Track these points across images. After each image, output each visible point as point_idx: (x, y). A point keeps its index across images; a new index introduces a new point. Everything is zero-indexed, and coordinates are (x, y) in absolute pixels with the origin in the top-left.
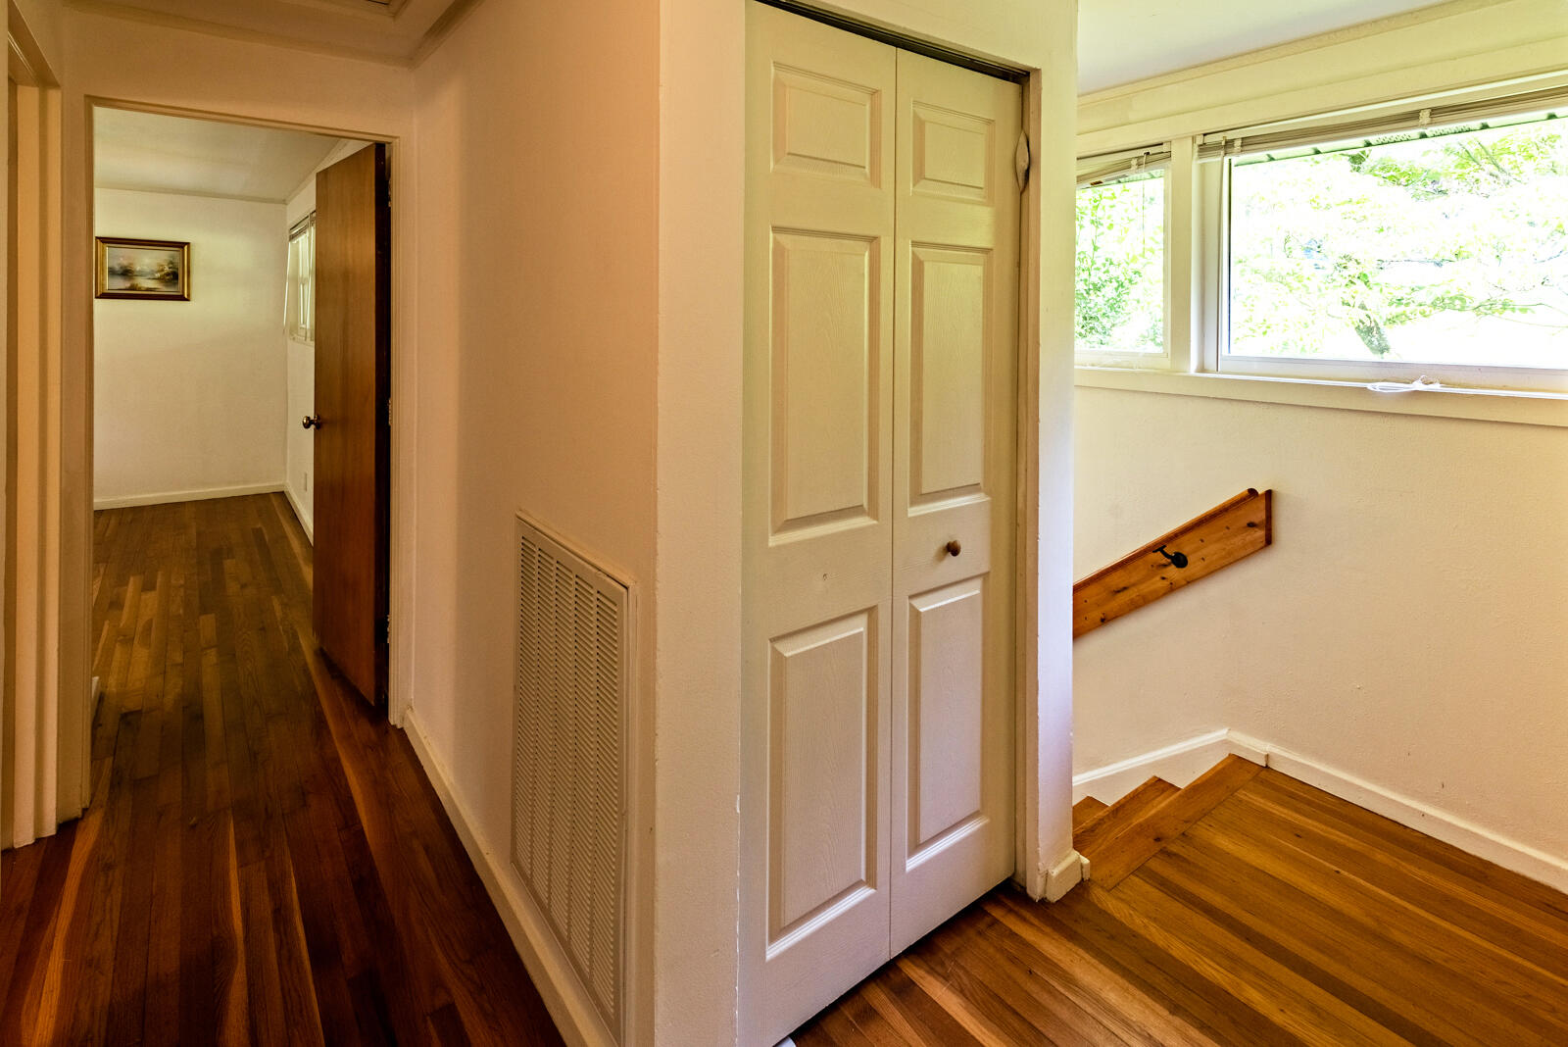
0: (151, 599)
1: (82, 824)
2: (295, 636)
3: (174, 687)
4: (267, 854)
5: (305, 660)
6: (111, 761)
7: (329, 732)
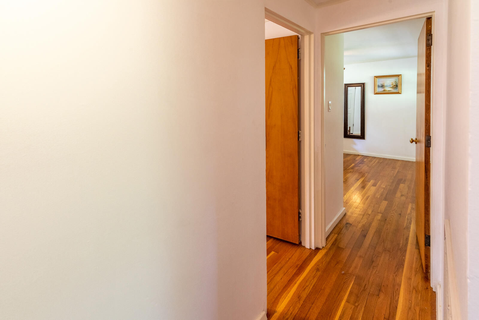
0: (373, 189)
1: (320, 251)
2: (410, 223)
3: (364, 221)
4: (357, 304)
5: (409, 234)
6: (337, 236)
7: (403, 271)
